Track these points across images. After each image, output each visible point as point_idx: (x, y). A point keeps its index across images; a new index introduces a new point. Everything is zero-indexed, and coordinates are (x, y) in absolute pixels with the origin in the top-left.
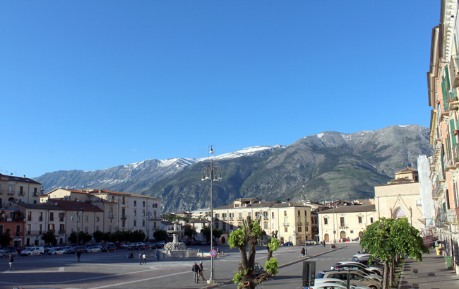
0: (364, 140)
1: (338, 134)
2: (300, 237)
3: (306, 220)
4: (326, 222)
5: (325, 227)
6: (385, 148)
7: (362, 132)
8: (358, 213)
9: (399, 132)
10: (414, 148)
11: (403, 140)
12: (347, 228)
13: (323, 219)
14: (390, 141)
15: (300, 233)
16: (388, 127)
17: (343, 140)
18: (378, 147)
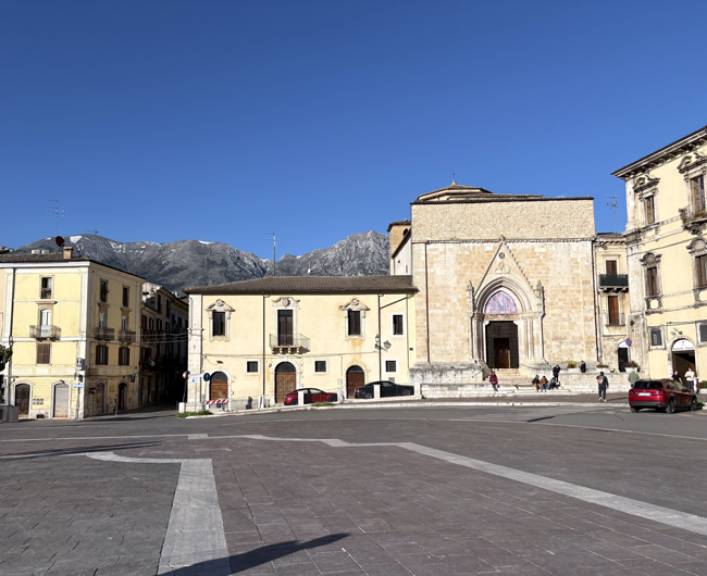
0: (146, 256)
1: (106, 241)
2: (102, 387)
3: (125, 323)
4: (219, 327)
5: (215, 346)
6: (176, 270)
7: (144, 244)
8: (346, 299)
9: (200, 250)
10: (218, 276)
11: (203, 262)
12: (303, 350)
13: (208, 316)
14: (185, 261)
15: (102, 370)
16: (184, 241)
17: (111, 251)
18: (166, 268)
